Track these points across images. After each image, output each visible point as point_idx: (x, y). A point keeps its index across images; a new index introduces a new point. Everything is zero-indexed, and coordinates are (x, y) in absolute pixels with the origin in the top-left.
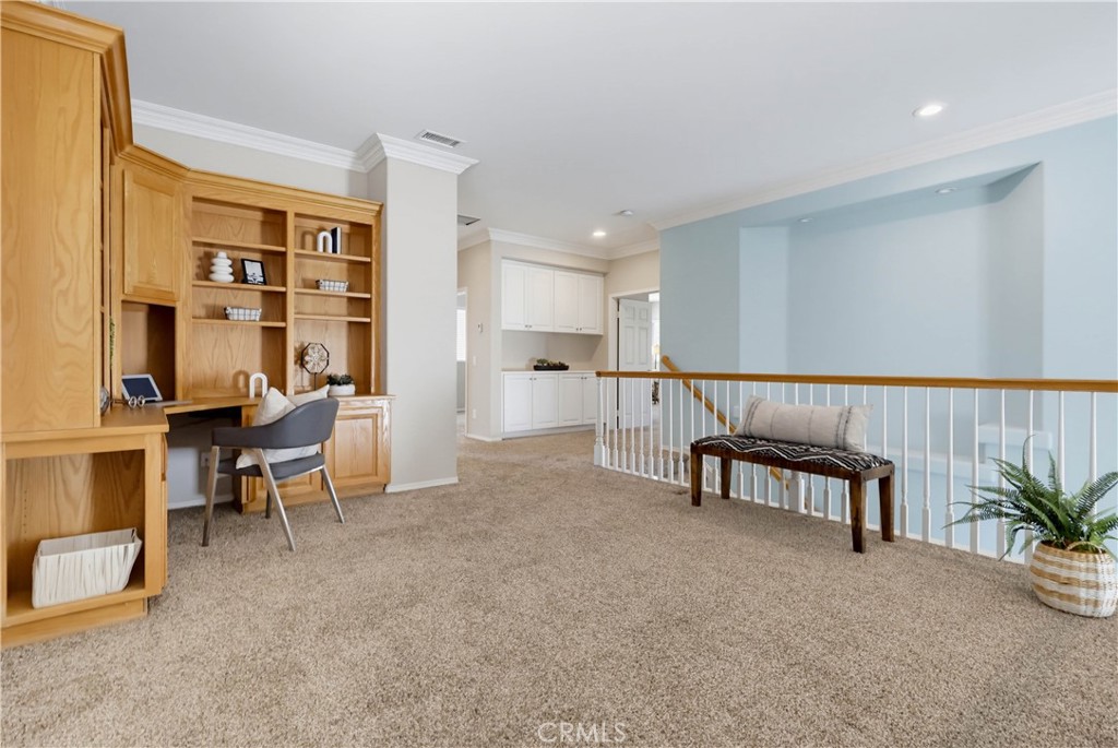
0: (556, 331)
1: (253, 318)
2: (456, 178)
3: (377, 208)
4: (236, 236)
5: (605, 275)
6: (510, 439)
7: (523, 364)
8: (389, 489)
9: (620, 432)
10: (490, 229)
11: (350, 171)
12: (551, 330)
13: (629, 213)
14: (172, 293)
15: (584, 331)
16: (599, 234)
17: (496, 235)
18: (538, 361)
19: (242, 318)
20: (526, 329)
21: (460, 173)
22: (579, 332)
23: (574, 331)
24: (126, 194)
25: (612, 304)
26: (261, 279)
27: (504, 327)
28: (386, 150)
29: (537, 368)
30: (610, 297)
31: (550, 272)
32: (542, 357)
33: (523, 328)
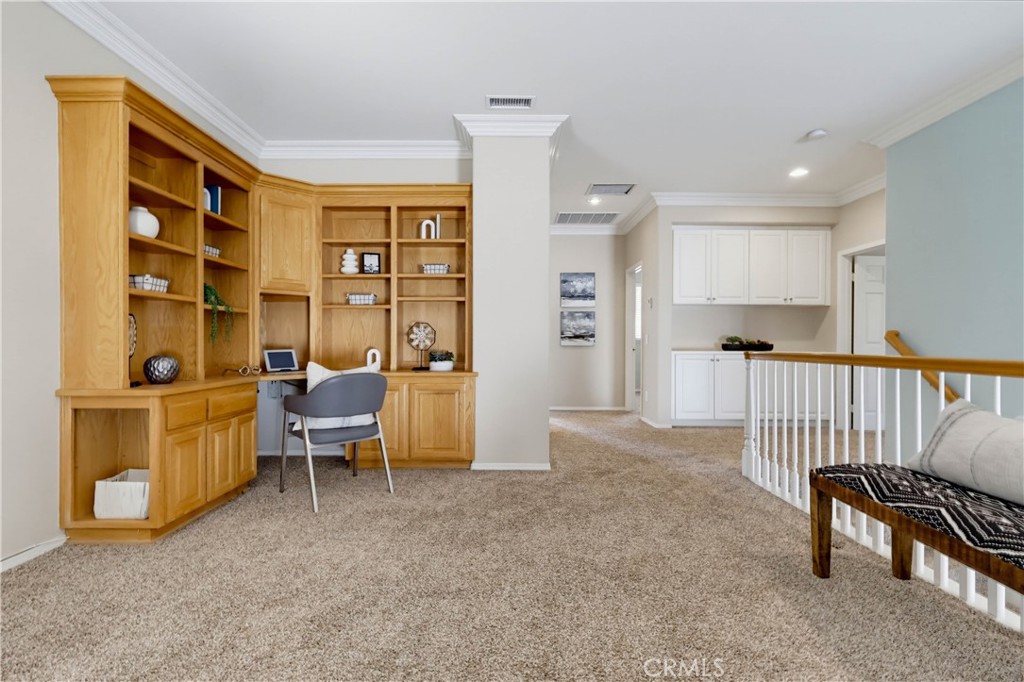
0: (752, 302)
1: (367, 302)
2: (548, 139)
3: (468, 189)
4: (367, 235)
5: (832, 226)
6: (682, 427)
7: (711, 344)
8: (475, 466)
9: (854, 433)
10: (653, 194)
11: (461, 160)
12: (746, 303)
13: (821, 132)
14: (304, 285)
15: (797, 302)
16: (799, 173)
17: (663, 200)
18: (729, 339)
19: (358, 302)
20: (709, 302)
21: (551, 134)
22: (789, 303)
23: (783, 303)
24: (262, 212)
25: (843, 265)
26: (377, 269)
27: (677, 300)
28: (468, 129)
29: (725, 347)
30: (840, 254)
31: (744, 232)
32: (732, 334)
33: (703, 301)
